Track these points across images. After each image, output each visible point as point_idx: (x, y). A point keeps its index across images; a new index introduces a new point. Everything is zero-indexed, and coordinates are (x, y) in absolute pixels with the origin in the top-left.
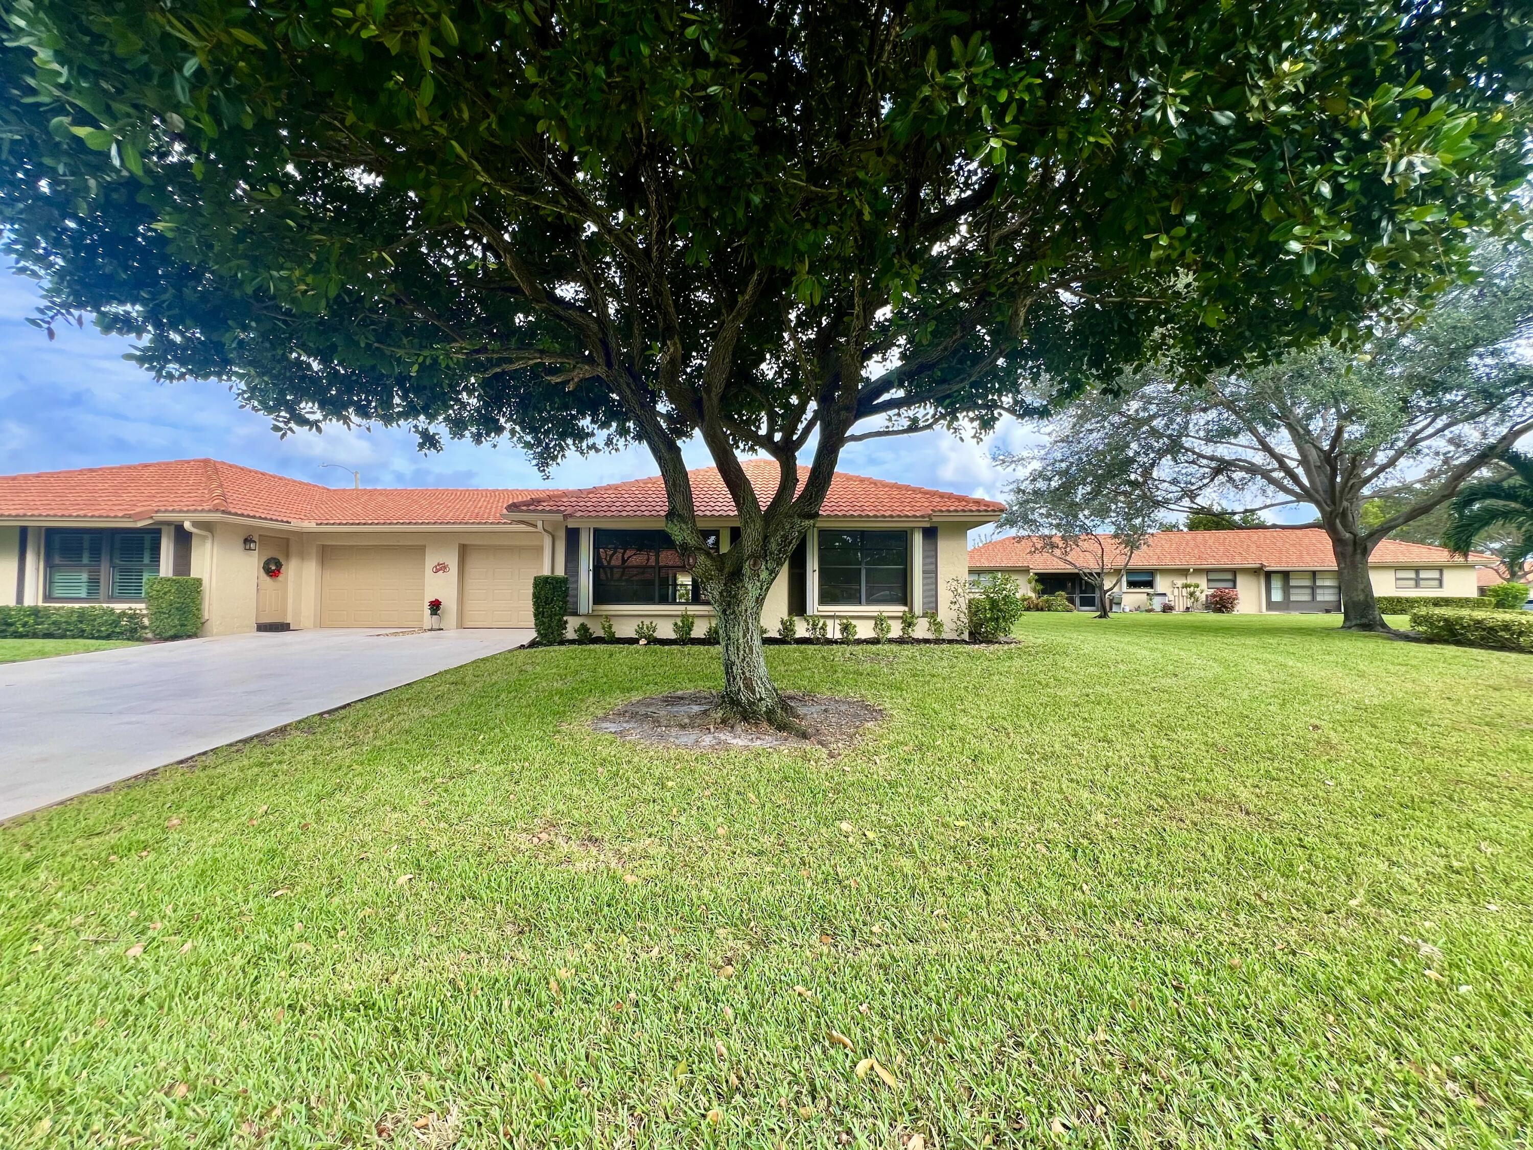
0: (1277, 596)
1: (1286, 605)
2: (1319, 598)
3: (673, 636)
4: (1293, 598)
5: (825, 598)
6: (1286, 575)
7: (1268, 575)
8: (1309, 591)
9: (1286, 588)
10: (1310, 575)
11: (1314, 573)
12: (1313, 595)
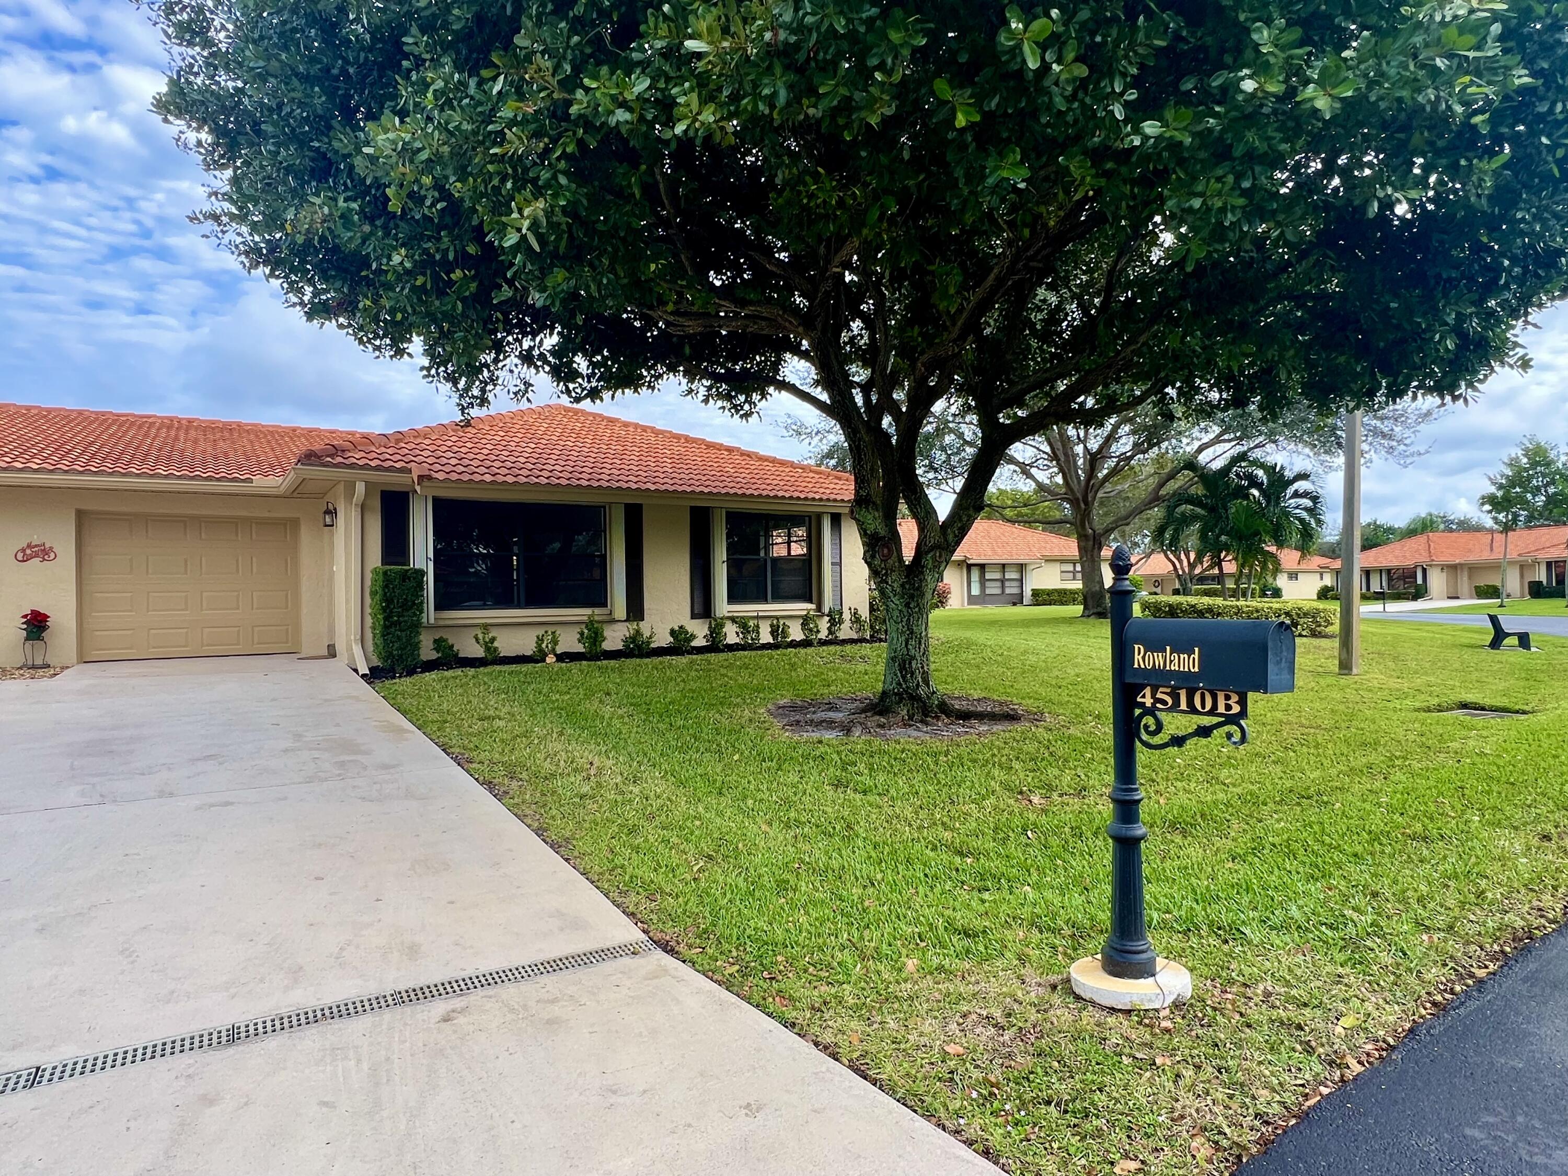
0: (975, 591)
1: (982, 599)
2: (1008, 591)
3: (580, 648)
4: (988, 591)
5: (733, 598)
6: (982, 567)
7: (969, 567)
8: (999, 584)
9: (983, 581)
10: (1000, 568)
11: (1004, 565)
12: (1003, 587)
